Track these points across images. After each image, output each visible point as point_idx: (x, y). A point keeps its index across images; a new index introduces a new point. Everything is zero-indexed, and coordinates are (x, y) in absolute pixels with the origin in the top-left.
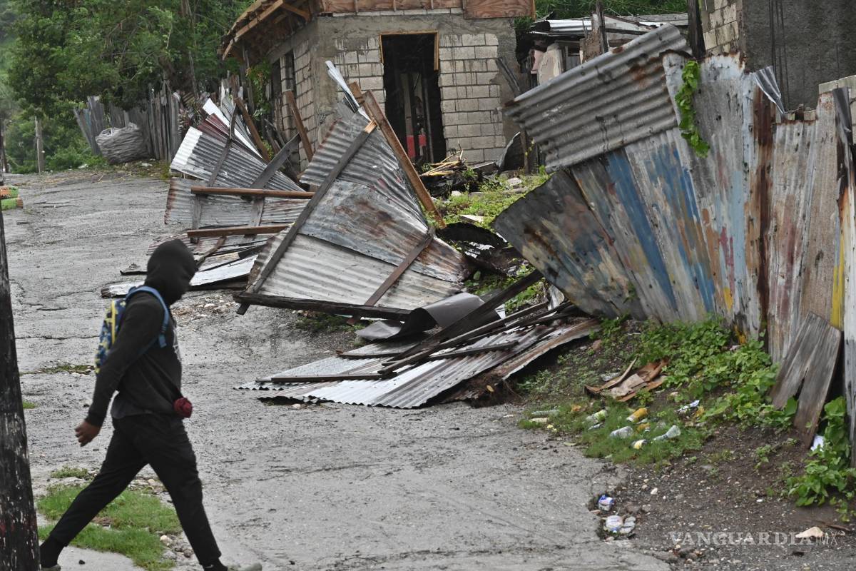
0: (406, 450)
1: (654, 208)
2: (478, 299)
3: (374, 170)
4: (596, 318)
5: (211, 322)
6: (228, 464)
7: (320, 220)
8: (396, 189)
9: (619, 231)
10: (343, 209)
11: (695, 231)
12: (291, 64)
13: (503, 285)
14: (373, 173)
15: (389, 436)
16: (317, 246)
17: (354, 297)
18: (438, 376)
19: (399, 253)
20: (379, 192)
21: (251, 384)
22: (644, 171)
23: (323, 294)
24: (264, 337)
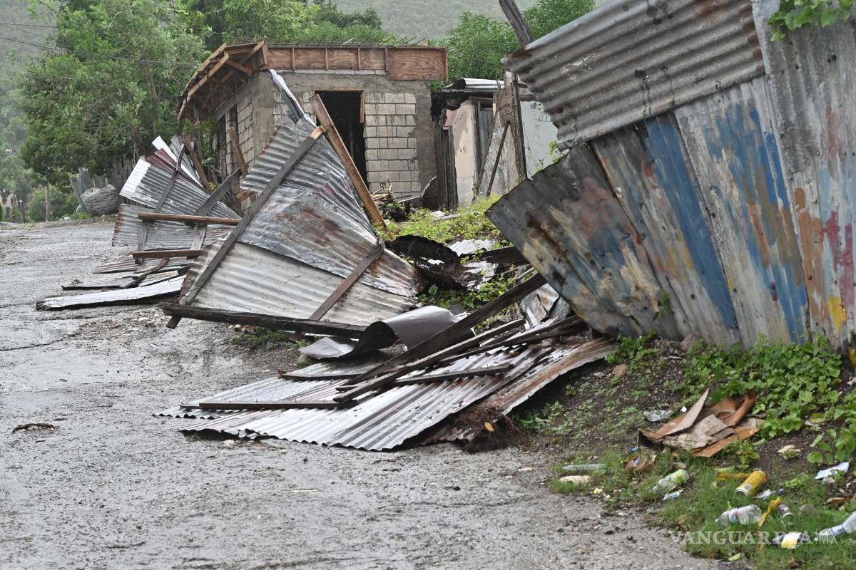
0: (393, 527)
1: (712, 192)
2: (447, 313)
3: (320, 177)
4: (608, 337)
5: (142, 336)
6: (116, 551)
7: (262, 227)
8: (344, 198)
9: (654, 226)
10: (286, 216)
11: (778, 220)
12: (234, 120)
13: (462, 300)
14: (320, 180)
15: (361, 501)
16: (257, 255)
17: (297, 310)
18: (412, 406)
19: (347, 264)
20: (325, 199)
21: (174, 410)
22: (701, 141)
23: (263, 308)
24: (196, 353)
